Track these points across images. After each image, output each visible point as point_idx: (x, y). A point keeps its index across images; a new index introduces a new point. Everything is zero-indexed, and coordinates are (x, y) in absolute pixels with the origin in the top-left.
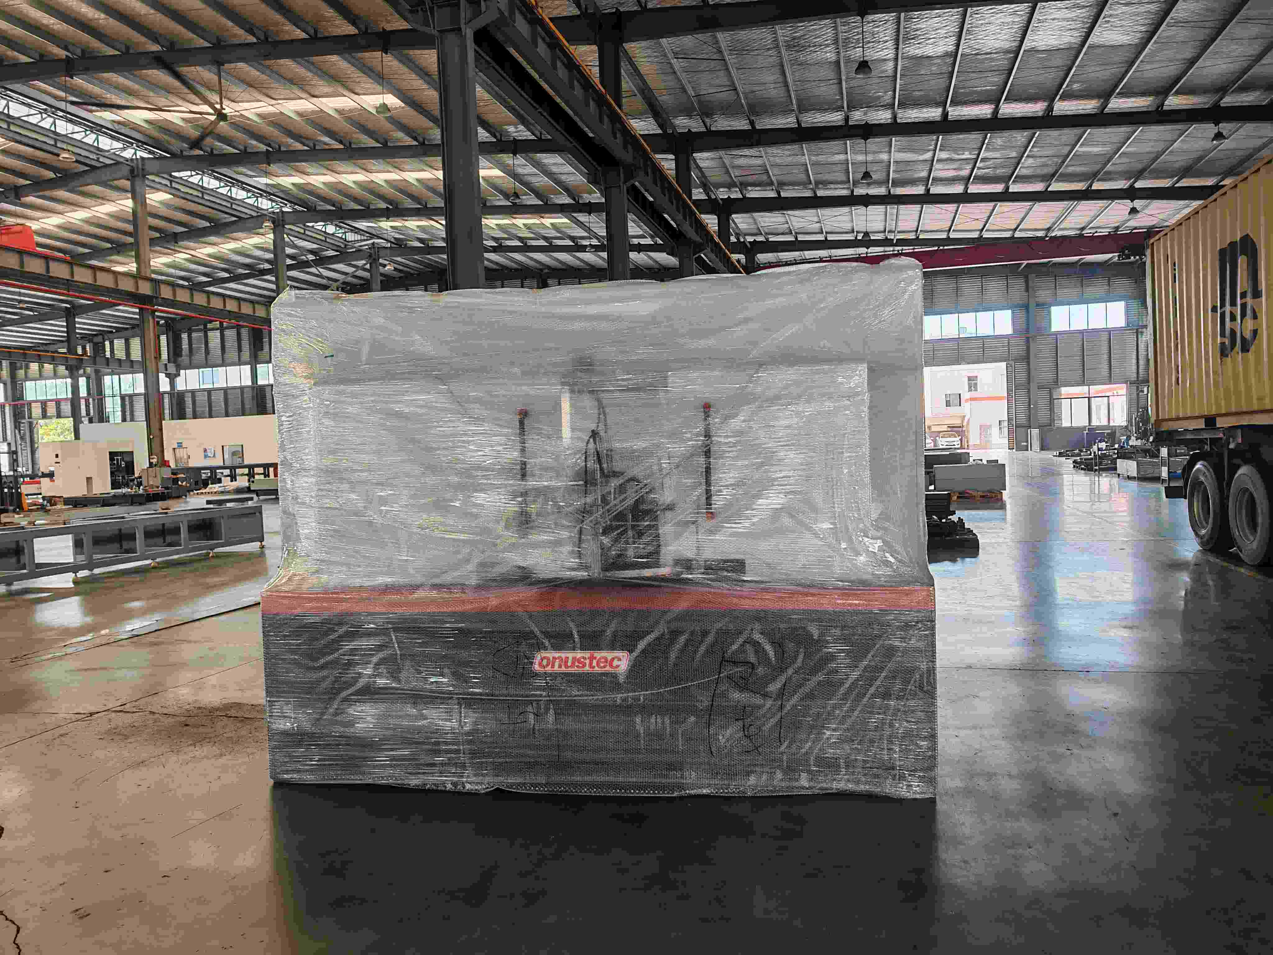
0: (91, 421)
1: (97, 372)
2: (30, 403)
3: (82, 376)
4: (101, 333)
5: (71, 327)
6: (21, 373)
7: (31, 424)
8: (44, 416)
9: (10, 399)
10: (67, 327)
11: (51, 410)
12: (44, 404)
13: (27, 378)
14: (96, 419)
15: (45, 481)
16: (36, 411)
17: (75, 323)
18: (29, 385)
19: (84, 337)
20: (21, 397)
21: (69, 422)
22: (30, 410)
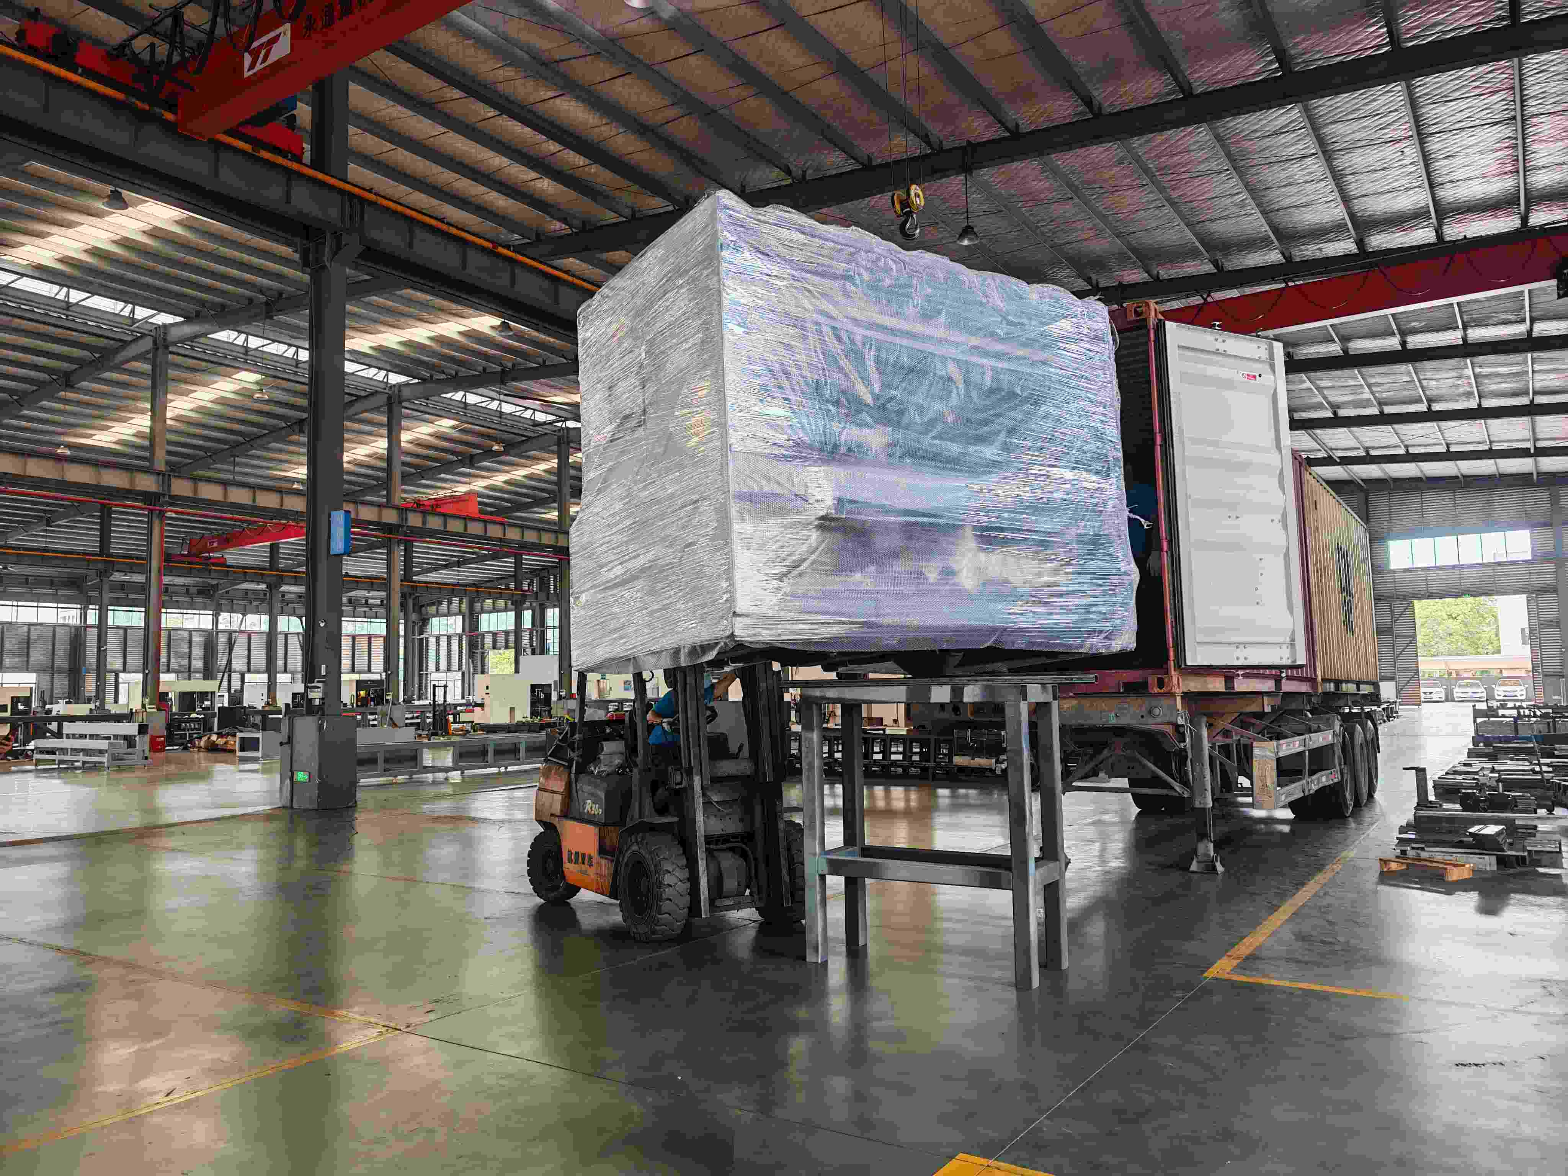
0: (533, 653)
1: (541, 605)
2: (483, 635)
3: (527, 609)
4: (544, 568)
5: (518, 564)
6: (478, 605)
7: (483, 653)
8: (494, 647)
9: (467, 629)
10: (515, 563)
11: (501, 640)
12: (495, 634)
13: (483, 611)
14: (538, 651)
15: (478, 710)
16: (488, 642)
17: (522, 559)
18: (484, 617)
19: (532, 571)
20: (477, 628)
21: (511, 653)
22: (483, 641)
